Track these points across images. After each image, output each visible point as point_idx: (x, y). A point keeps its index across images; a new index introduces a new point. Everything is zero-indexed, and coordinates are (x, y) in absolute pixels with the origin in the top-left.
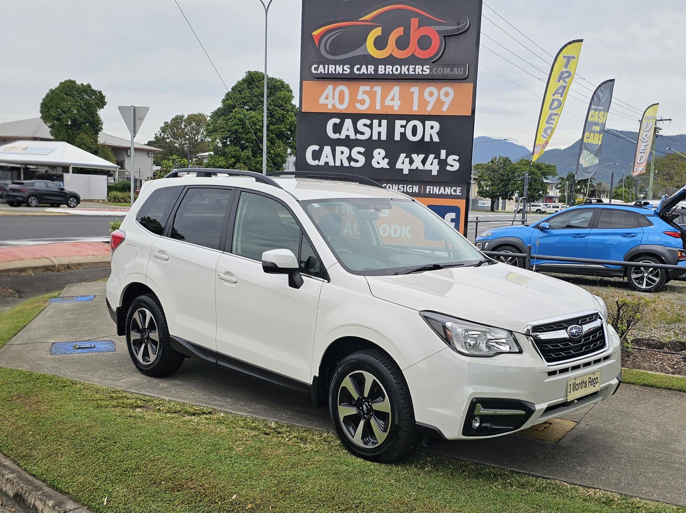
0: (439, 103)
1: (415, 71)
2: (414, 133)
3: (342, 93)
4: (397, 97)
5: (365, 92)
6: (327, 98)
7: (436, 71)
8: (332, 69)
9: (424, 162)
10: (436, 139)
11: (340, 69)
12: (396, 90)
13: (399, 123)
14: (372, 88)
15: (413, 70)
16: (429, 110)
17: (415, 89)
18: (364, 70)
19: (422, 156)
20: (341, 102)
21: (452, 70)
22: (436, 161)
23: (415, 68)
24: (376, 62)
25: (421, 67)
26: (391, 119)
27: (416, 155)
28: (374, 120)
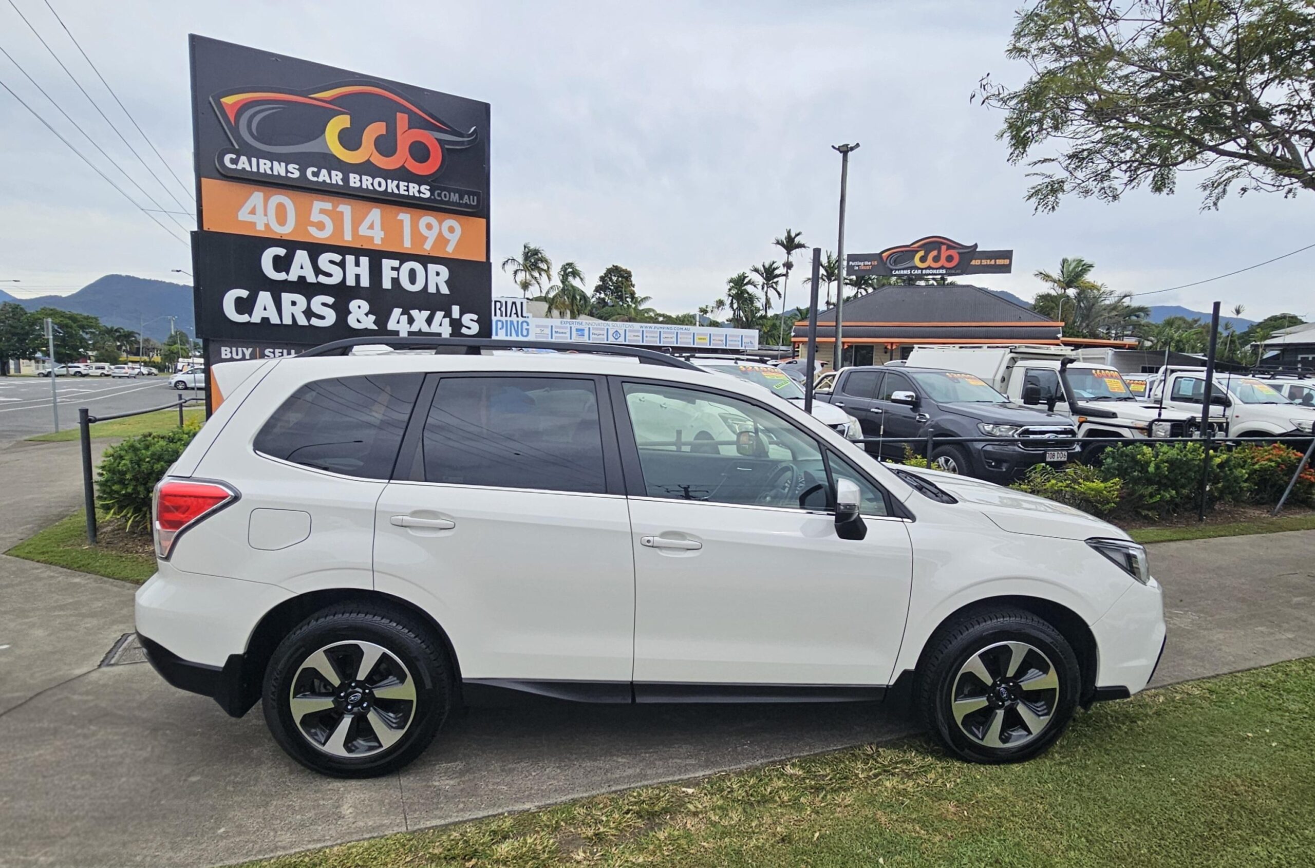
0: (441, 240)
1: (408, 190)
2: (413, 280)
3: (281, 208)
4: (378, 225)
5: (322, 211)
6: (253, 212)
7: (439, 195)
8: (265, 166)
9: (429, 321)
10: (445, 290)
11: (279, 169)
12: (375, 214)
13: (387, 264)
14: (335, 207)
15: (406, 188)
16: (427, 248)
17: (405, 217)
18: (324, 176)
19: (426, 314)
20: (282, 220)
21: (461, 198)
22: (447, 320)
23: (408, 187)
24: (346, 169)
25: (417, 186)
26: (376, 257)
27: (417, 311)
28: (347, 257)
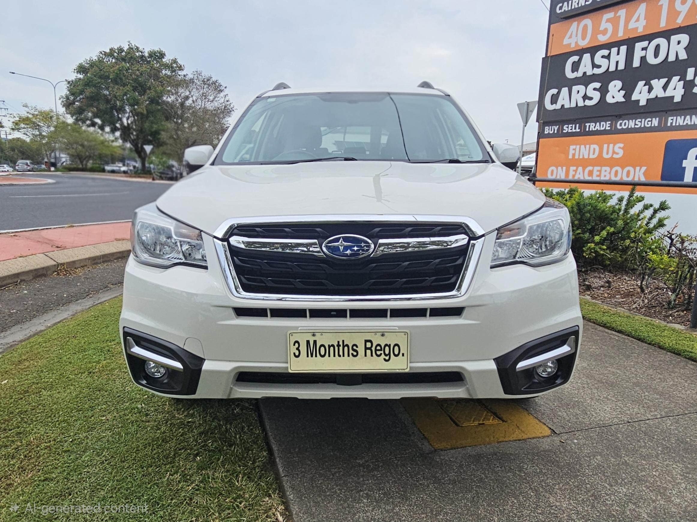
0: (693, 10)
2: (657, 54)
3: (585, 27)
4: (642, 17)
5: (608, 20)
6: (571, 36)
8: (575, 3)
9: (665, 87)
10: (683, 56)
11: (582, 1)
12: (642, 8)
13: (639, 46)
14: (616, 14)
16: (680, 21)
19: (664, 81)
20: (584, 37)
22: (681, 83)
26: (632, 42)
27: (657, 80)
28: (612, 49)
